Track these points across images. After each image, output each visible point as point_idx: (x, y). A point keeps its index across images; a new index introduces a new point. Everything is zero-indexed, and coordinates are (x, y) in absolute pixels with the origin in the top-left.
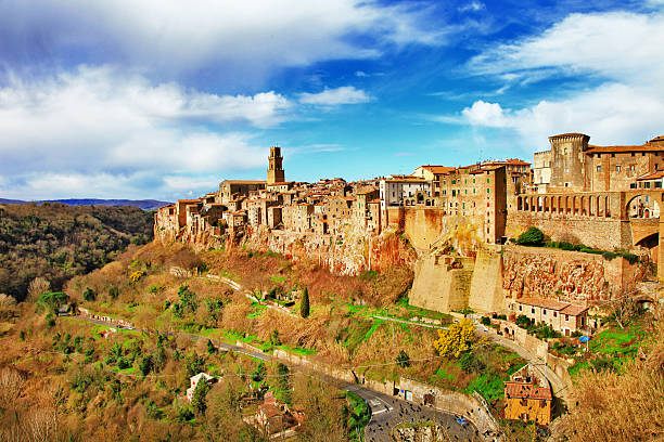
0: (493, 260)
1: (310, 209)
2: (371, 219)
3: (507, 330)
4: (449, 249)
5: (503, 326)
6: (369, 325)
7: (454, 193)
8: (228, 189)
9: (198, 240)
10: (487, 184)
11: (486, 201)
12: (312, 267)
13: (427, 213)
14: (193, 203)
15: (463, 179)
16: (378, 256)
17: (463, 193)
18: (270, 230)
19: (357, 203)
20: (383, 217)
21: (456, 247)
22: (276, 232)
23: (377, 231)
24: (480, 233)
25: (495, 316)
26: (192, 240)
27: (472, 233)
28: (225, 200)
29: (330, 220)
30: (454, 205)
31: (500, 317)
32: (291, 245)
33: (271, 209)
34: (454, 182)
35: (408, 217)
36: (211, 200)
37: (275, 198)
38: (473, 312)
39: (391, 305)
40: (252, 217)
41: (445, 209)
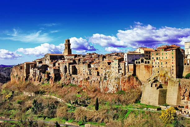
0: (175, 85)
1: (89, 66)
2: (121, 69)
3: (185, 112)
4: (156, 81)
5: (183, 110)
6: (126, 112)
7: (157, 59)
8: (49, 57)
9: (36, 80)
10: (172, 55)
11: (172, 61)
12: (93, 90)
13: (145, 66)
14: (32, 64)
15: (161, 53)
16: (124, 84)
17: (161, 58)
18: (71, 75)
19: (114, 63)
20: (127, 68)
21: (159, 80)
22: (73, 76)
23: (124, 74)
24: (169, 74)
25: (179, 107)
26: (33, 80)
27: (166, 74)
28: (48, 62)
29: (100, 70)
30: (157, 63)
31: (181, 107)
32: (81, 81)
33: (71, 66)
34: (157, 54)
35: (137, 68)
36: (40, 62)
37: (71, 62)
38: (169, 106)
39: (134, 104)
40: (62, 70)
41: (153, 65)
